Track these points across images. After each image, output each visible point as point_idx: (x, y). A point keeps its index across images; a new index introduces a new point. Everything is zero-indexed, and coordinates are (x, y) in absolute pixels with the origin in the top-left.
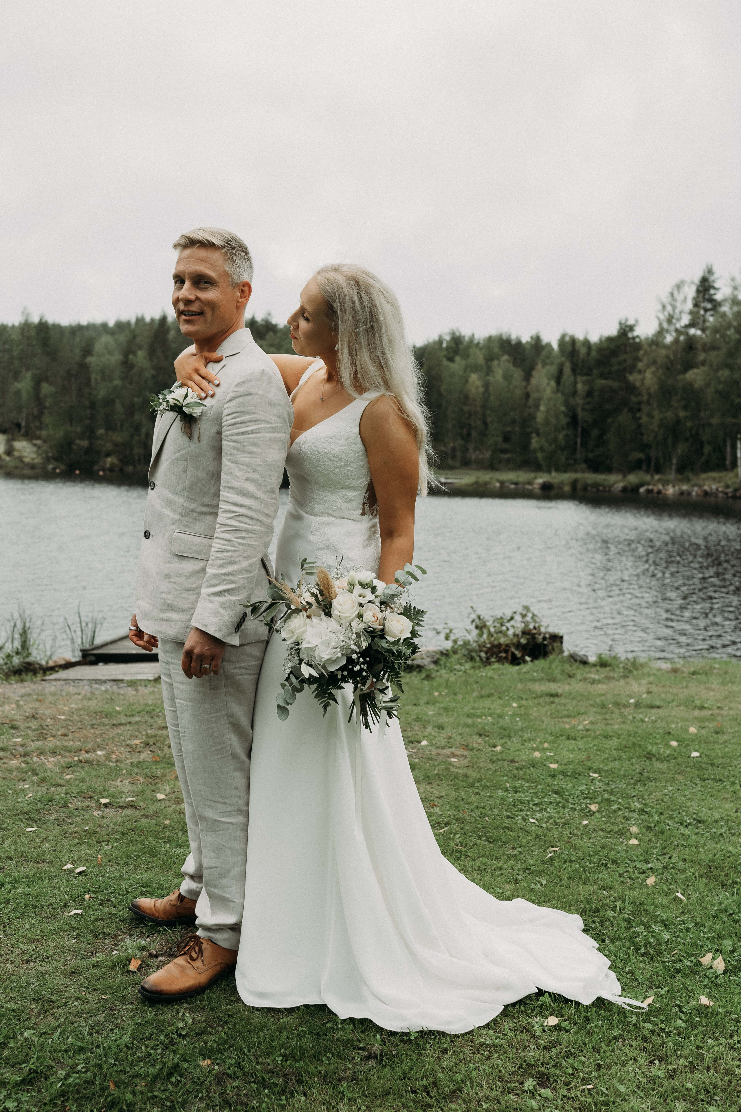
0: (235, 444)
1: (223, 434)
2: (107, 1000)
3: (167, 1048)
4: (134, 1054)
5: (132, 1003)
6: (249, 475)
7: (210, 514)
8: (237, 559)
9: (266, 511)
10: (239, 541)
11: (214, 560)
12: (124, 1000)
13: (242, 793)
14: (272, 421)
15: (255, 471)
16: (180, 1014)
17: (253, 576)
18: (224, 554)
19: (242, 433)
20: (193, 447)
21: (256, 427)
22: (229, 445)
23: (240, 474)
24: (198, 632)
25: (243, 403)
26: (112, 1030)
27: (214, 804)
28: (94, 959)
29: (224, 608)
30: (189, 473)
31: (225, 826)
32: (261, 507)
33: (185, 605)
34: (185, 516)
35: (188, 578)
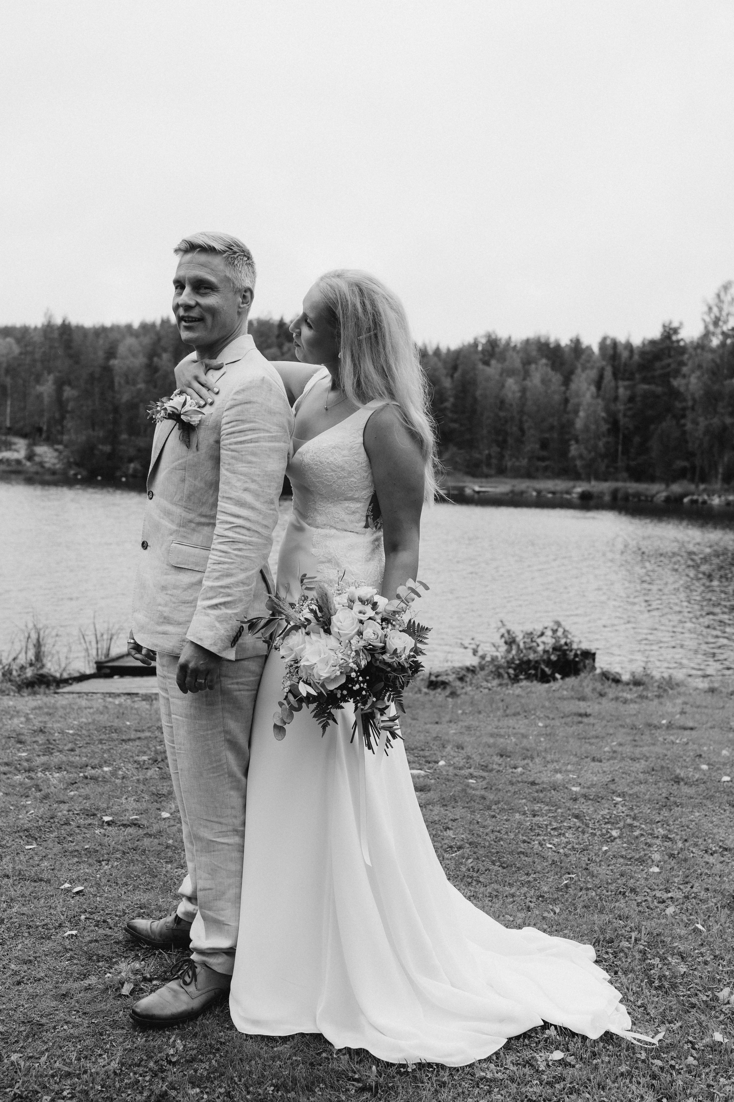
0: (234, 453)
1: (222, 443)
2: (97, 1025)
3: (156, 1075)
4: (122, 1080)
5: (123, 1028)
6: (246, 485)
7: (208, 524)
8: (234, 571)
9: (265, 522)
10: (236, 552)
11: (210, 572)
12: (115, 1025)
13: (238, 813)
14: (272, 430)
15: (253, 481)
16: (171, 1040)
17: (251, 590)
18: (220, 566)
19: (241, 442)
20: (191, 456)
21: (256, 436)
22: (227, 455)
23: (238, 484)
24: (193, 646)
25: (242, 411)
26: (100, 1055)
27: (209, 824)
28: (87, 982)
29: (219, 622)
30: (187, 482)
31: (220, 847)
32: (260, 518)
33: (180, 617)
34: (183, 527)
35: (185, 590)
